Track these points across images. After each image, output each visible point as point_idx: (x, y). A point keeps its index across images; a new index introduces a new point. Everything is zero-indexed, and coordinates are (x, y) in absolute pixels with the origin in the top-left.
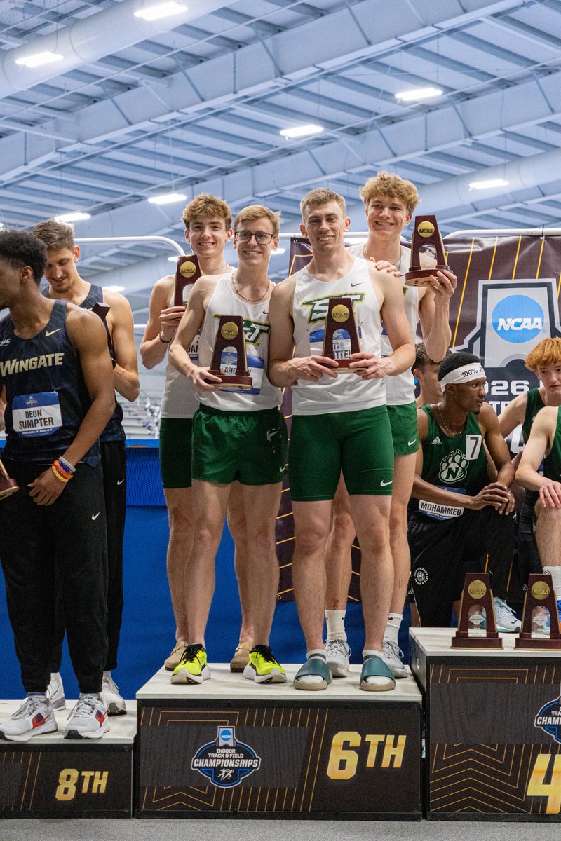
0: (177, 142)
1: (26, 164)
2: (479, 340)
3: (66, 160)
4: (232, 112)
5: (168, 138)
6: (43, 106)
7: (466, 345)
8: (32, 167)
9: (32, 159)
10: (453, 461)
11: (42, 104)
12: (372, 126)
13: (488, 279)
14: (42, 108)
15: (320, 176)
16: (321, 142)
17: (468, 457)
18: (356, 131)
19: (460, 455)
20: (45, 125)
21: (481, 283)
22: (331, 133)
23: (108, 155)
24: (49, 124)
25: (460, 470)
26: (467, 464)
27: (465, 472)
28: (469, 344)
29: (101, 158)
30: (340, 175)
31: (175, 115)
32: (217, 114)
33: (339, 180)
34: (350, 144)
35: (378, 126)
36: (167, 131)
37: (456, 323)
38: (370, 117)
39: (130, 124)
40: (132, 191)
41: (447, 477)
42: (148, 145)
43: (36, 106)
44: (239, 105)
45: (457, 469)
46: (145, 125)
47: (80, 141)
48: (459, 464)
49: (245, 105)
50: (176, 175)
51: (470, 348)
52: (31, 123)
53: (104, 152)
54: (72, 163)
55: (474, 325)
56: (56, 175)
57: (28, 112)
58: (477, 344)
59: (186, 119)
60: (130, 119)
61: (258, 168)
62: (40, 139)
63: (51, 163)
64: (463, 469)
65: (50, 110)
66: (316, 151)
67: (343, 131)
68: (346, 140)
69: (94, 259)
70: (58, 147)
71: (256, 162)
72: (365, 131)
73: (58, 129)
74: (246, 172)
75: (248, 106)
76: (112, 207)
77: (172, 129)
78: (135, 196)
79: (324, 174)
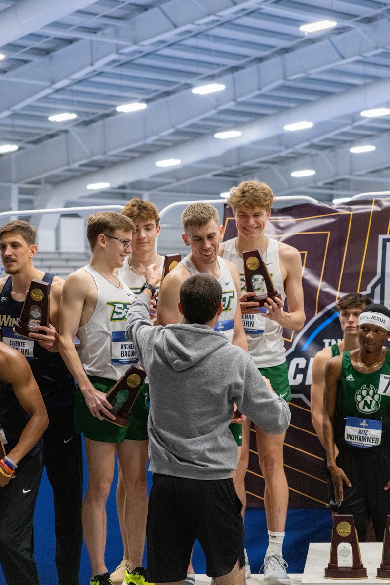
0: (218, 38)
1: (92, 65)
2: (379, 286)
3: (125, 59)
4: (261, 11)
5: (208, 35)
6: (104, 16)
7: (368, 291)
8: (99, 65)
9: (98, 60)
10: (368, 394)
11: (103, 14)
12: (382, 16)
13: (386, 234)
14: (104, 19)
15: (339, 60)
16: (339, 31)
17: (381, 391)
18: (369, 20)
19: (373, 389)
20: (106, 31)
21: (381, 237)
22: (347, 24)
23: (160, 52)
24: (109, 31)
25: (374, 403)
26: (379, 398)
27: (378, 406)
28: (371, 290)
29: (155, 55)
30: (358, 58)
31: (212, 18)
32: (248, 14)
33: (358, 62)
34: (364, 32)
35: (387, 15)
36: (207, 30)
37: (359, 273)
38: (380, 8)
39: (176, 27)
40: (183, 80)
41: (363, 408)
42: (192, 42)
43: (98, 16)
44: (266, 6)
45: (371, 401)
46: (189, 27)
47: (135, 43)
48: (373, 397)
49: (272, 5)
50: (218, 65)
51: (372, 295)
52: (94, 30)
53: (157, 50)
54: (132, 60)
55: (375, 274)
56: (118, 71)
57: (92, 22)
58: (378, 290)
59: (223, 20)
60: (176, 23)
61: (288, 56)
62: (102, 43)
63: (114, 61)
64: (377, 402)
65: (110, 19)
66: (336, 39)
67: (357, 21)
68: (360, 29)
69: (155, 138)
70: (118, 49)
71: (286, 50)
72: (377, 20)
73: (117, 34)
74: (277, 59)
75: (274, 5)
76: (167, 93)
77: (213, 28)
78: (186, 84)
79: (343, 58)
